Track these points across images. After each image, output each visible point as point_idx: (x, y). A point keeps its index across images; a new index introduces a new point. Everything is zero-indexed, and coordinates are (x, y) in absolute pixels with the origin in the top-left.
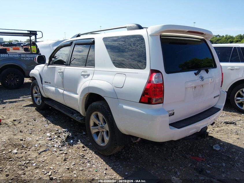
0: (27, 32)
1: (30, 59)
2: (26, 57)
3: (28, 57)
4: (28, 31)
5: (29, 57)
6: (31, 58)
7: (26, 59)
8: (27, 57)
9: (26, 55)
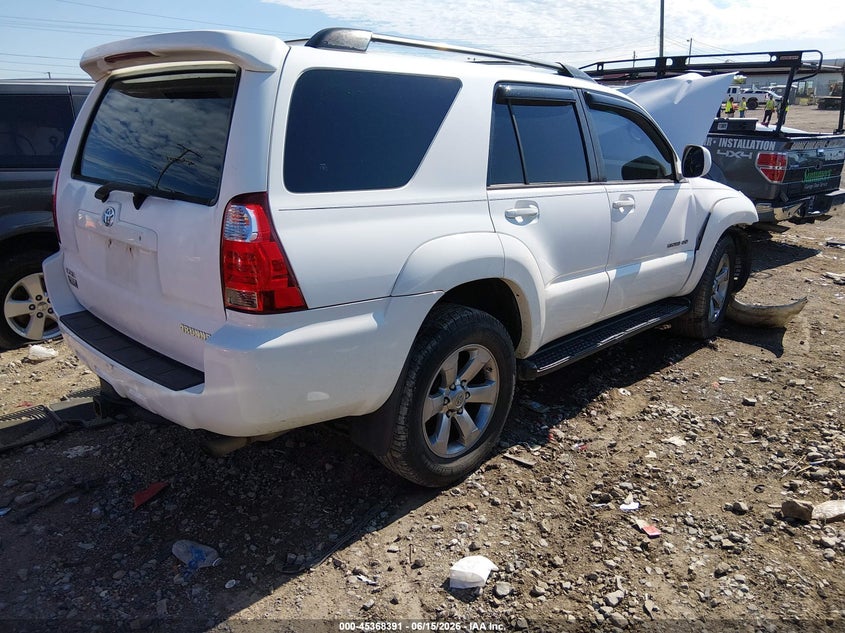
0: (766, 59)
1: (742, 154)
2: (732, 149)
3: (739, 149)
4: (772, 54)
5: (743, 150)
6: (747, 152)
7: (730, 154)
8: (736, 150)
9: (733, 143)
